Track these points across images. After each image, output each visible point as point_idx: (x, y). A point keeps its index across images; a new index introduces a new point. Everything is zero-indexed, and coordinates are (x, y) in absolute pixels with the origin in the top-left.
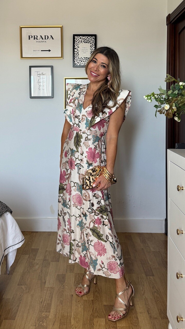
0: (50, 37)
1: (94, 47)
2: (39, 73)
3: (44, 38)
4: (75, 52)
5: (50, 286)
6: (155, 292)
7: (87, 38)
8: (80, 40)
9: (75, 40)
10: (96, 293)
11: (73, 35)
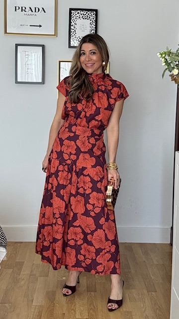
0: (41, 9)
1: (94, 24)
2: (27, 54)
3: (34, 10)
4: (72, 30)
5: (38, 304)
6: (157, 309)
7: (87, 13)
8: (78, 15)
9: (72, 15)
10: (91, 311)
11: (70, 9)
